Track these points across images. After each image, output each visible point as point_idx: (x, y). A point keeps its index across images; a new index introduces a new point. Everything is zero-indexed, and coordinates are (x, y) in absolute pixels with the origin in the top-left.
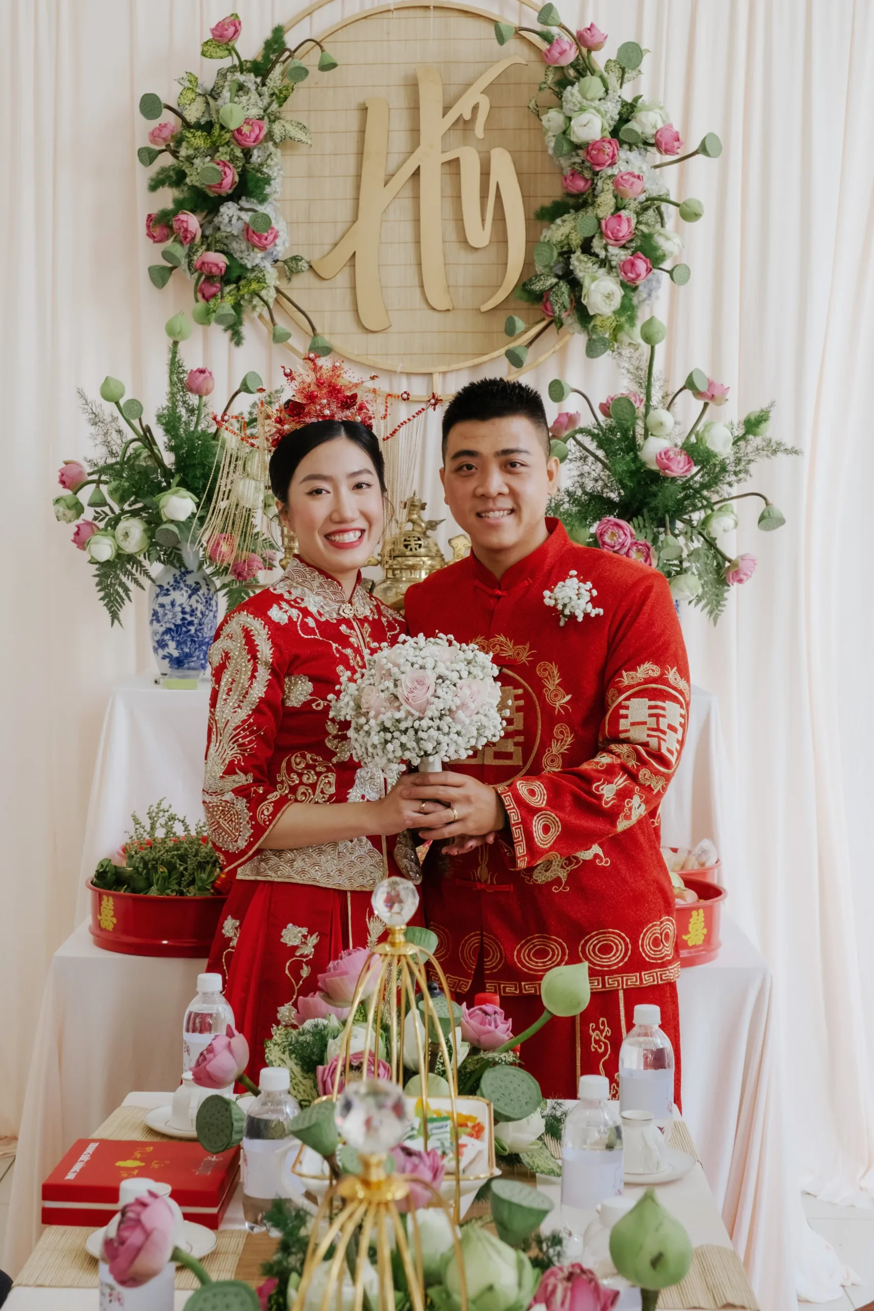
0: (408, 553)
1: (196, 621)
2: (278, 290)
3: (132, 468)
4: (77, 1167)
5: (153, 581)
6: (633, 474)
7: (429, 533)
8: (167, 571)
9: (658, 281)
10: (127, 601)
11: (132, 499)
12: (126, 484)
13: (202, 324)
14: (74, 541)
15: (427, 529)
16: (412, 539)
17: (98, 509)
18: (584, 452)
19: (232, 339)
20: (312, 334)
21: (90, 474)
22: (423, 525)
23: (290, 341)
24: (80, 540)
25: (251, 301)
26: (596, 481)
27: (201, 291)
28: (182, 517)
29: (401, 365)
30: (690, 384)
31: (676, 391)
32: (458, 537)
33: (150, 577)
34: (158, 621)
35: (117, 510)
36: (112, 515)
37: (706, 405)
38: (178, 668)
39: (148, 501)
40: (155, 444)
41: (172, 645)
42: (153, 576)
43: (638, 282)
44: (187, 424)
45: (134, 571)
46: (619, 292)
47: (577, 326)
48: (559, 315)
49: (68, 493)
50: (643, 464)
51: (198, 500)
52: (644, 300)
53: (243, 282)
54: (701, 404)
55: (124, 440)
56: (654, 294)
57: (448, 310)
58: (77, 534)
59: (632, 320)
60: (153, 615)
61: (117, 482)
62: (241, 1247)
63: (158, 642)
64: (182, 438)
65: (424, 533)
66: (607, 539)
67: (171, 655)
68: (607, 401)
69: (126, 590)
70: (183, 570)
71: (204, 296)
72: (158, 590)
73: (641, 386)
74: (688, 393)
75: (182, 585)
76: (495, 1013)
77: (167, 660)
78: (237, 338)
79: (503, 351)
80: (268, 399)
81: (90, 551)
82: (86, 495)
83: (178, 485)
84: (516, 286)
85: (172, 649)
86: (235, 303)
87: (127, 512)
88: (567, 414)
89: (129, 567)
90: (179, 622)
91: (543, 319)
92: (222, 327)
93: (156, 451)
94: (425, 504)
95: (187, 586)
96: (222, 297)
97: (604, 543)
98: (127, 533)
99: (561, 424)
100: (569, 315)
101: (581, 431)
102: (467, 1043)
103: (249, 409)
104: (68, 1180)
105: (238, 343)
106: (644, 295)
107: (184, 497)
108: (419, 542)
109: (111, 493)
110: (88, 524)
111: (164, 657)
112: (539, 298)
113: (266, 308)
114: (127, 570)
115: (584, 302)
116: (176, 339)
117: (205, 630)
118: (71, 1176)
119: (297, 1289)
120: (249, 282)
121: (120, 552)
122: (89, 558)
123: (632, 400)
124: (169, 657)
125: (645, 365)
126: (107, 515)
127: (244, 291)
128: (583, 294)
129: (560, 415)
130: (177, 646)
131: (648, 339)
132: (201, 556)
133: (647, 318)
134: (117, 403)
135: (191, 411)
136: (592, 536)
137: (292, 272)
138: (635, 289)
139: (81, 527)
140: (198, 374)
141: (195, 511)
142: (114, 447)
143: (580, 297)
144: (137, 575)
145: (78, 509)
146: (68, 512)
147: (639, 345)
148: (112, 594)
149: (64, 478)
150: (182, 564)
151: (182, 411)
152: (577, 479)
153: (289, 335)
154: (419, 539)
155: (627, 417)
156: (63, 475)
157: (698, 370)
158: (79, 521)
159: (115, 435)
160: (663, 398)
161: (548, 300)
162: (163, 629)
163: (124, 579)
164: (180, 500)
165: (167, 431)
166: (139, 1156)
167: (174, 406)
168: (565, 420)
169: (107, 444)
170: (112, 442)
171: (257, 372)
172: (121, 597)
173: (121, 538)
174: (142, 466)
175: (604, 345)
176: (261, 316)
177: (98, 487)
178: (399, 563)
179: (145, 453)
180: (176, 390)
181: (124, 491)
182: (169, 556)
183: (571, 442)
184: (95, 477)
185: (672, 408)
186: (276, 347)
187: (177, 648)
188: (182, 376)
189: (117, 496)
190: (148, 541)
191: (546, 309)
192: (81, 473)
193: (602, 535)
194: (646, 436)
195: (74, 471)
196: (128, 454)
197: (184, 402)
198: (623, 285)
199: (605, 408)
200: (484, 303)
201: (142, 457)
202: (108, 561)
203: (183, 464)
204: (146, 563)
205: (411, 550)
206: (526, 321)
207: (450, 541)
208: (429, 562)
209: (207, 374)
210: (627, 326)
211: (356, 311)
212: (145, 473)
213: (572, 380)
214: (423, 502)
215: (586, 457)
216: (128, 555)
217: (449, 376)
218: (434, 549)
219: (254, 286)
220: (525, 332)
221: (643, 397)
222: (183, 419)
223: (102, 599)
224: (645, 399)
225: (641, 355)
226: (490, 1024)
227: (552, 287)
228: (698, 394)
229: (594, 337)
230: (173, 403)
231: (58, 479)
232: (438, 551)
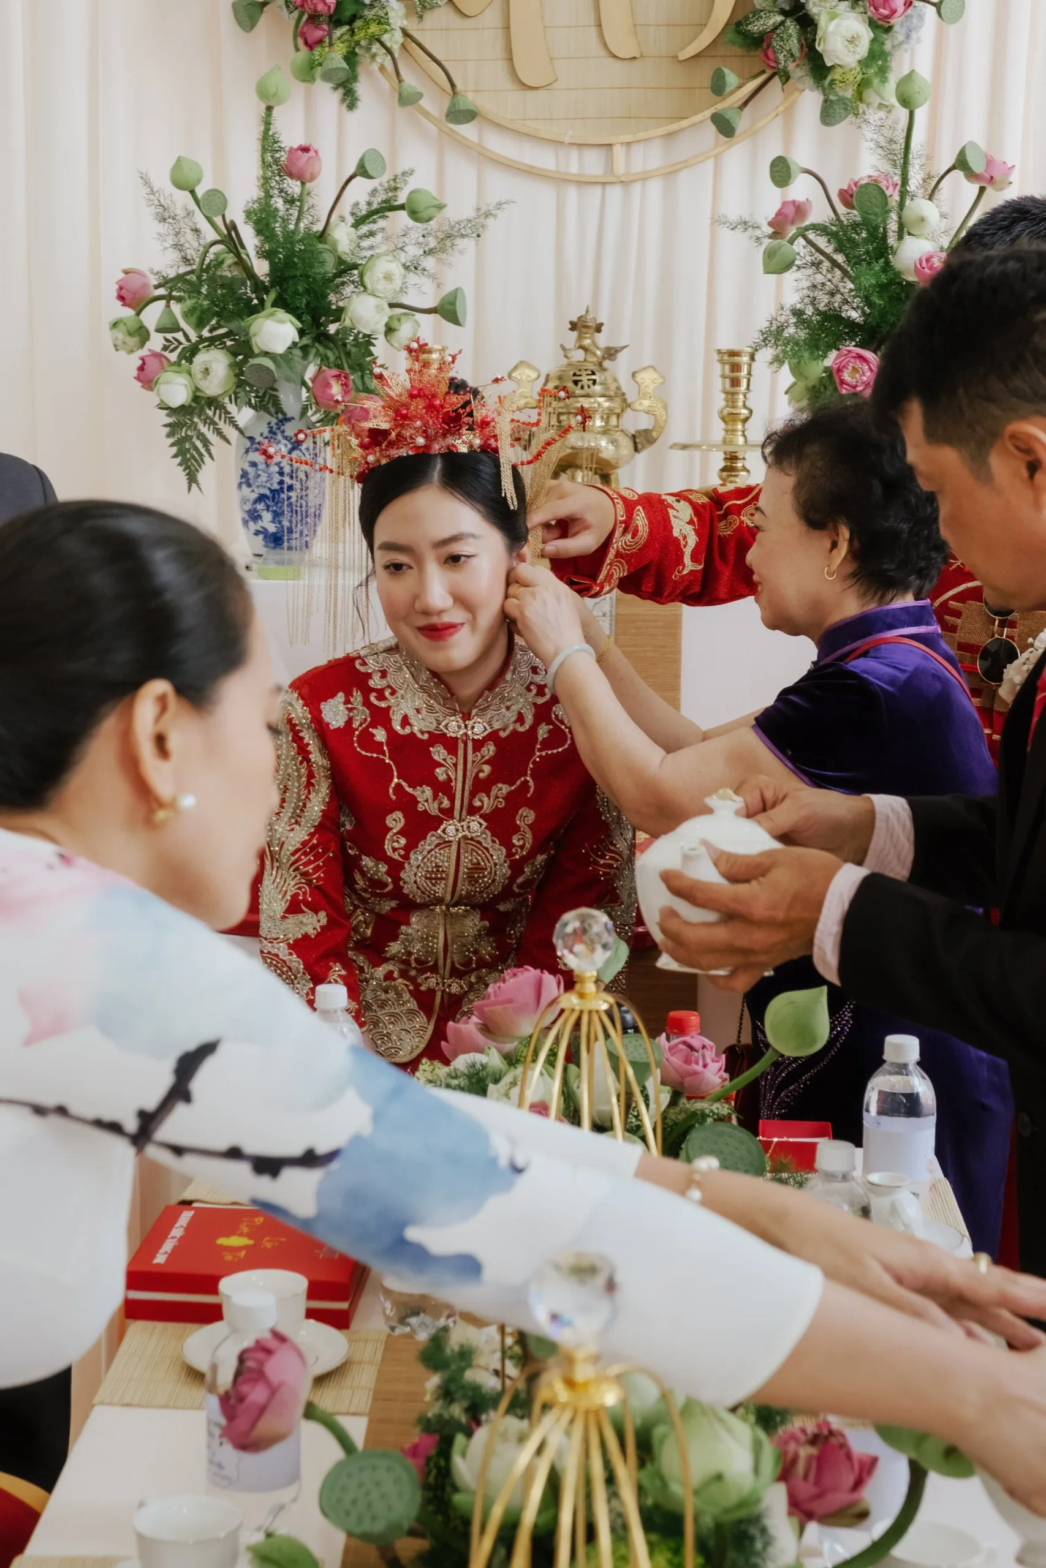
0: (578, 392)
1: (297, 485)
2: (405, 33)
3: (212, 281)
4: (168, 1246)
5: (241, 431)
6: (882, 288)
7: (607, 364)
8: (259, 418)
9: (921, 18)
10: (207, 459)
11: (214, 322)
12: (206, 303)
13: (304, 81)
14: (138, 378)
15: (604, 358)
16: (584, 373)
17: (169, 336)
18: (817, 255)
19: (343, 100)
20: (451, 92)
21: (157, 287)
22: (599, 353)
23: (421, 102)
24: (146, 377)
25: (368, 49)
26: (832, 294)
27: (303, 35)
28: (280, 348)
29: (570, 133)
30: (961, 163)
31: (942, 172)
32: (645, 369)
33: (237, 427)
34: (249, 485)
35: (194, 338)
36: (186, 344)
37: (982, 190)
38: (275, 548)
39: (234, 325)
40: (243, 247)
41: (267, 516)
42: (241, 424)
43: (893, 21)
44: (285, 221)
45: (216, 419)
46: (866, 35)
47: (809, 81)
48: (785, 67)
49: (128, 312)
50: (898, 274)
51: (300, 325)
52: (901, 43)
53: (358, 23)
54: (974, 188)
55: (202, 242)
56: (914, 36)
57: (635, 58)
58: (141, 369)
59: (883, 71)
60: (242, 477)
61: (195, 301)
62: (379, 1355)
63: (249, 512)
64: (278, 241)
65: (600, 364)
66: (846, 376)
67: (266, 529)
68: (849, 186)
69: (206, 443)
70: (280, 416)
71: (306, 43)
72: (248, 444)
73: (895, 166)
74: (958, 174)
75: (279, 437)
76: (704, 1047)
77: (261, 537)
78: (350, 99)
79: (708, 113)
80: (393, 184)
81: (158, 394)
82: (152, 315)
83: (274, 305)
84: (727, 24)
85: (267, 521)
86: (348, 53)
87: (207, 339)
88: (794, 202)
89: (210, 413)
90: (276, 486)
91: (764, 72)
92: (330, 85)
93: (244, 256)
94: (602, 324)
95: (286, 438)
96: (331, 45)
97: (842, 382)
98: (207, 369)
99: (786, 216)
100: (798, 66)
101: (814, 227)
102: (668, 1088)
103: (367, 198)
104: (158, 1265)
105: (351, 107)
106: (901, 37)
107: (282, 322)
108: (593, 377)
109: (186, 315)
110: (155, 355)
111: (257, 533)
112: (758, 43)
113: (389, 57)
114: (208, 417)
115: (819, 49)
116: (271, 104)
117: (311, 497)
118: (160, 1259)
119: (464, 1455)
120: (367, 23)
121: (198, 394)
122: (158, 402)
123: (883, 185)
124: (263, 532)
125: (901, 138)
126: (180, 343)
127: (360, 35)
128: (818, 37)
129: (784, 204)
130: (274, 518)
131: (906, 101)
132: (304, 399)
133: (906, 72)
134: (192, 192)
135: (290, 201)
136: (827, 370)
137: (424, 7)
138: (888, 29)
139: (147, 360)
140: (300, 152)
141: (297, 340)
142: (189, 252)
143: (815, 40)
144: (221, 425)
145: (142, 334)
146: (128, 339)
147: (893, 106)
148: (188, 450)
149: (123, 293)
150: (279, 410)
151: (279, 203)
152: (806, 292)
153: (420, 96)
154: (593, 373)
155: (877, 210)
156: (121, 288)
157: (972, 144)
158: (144, 352)
159: (190, 235)
160: (924, 181)
161: (769, 46)
162: (255, 496)
163: (204, 429)
164: (277, 324)
165: (259, 232)
166: (245, 1230)
167: (268, 196)
168: (790, 211)
169: (178, 247)
170: (187, 245)
171: (378, 149)
172: (201, 455)
173: (200, 376)
174: (226, 277)
175: (846, 109)
176: (382, 68)
177: (168, 306)
178: (567, 406)
179: (230, 259)
180: (270, 174)
181: (202, 312)
182: (262, 398)
183: (801, 241)
184: (162, 291)
185: (937, 196)
186: (401, 113)
187: (273, 522)
188: (277, 155)
189: (194, 319)
190: (234, 380)
191: (768, 58)
192: (145, 286)
193: (839, 370)
194: (900, 237)
195: (135, 283)
196: (207, 261)
197: (281, 191)
198: (873, 24)
199: (846, 197)
200: (683, 49)
201: (225, 265)
202: (183, 406)
203: (281, 275)
204: (232, 408)
205: (582, 387)
206: (740, 75)
207: (634, 375)
208: (607, 404)
209: (312, 153)
210: (876, 81)
211: (511, 59)
212: (229, 286)
213: (801, 156)
214: (599, 321)
215: (821, 262)
216: (209, 398)
217: (634, 147)
218: (613, 387)
219: (374, 28)
220: (739, 87)
221: (897, 179)
222: (281, 214)
223: (175, 456)
224: (899, 183)
225: (896, 122)
226: (697, 1063)
227: (776, 28)
228: (971, 175)
229: (832, 97)
230: (267, 192)
231: (115, 294)
232: (618, 388)
